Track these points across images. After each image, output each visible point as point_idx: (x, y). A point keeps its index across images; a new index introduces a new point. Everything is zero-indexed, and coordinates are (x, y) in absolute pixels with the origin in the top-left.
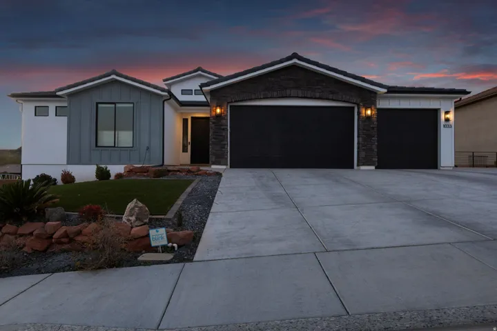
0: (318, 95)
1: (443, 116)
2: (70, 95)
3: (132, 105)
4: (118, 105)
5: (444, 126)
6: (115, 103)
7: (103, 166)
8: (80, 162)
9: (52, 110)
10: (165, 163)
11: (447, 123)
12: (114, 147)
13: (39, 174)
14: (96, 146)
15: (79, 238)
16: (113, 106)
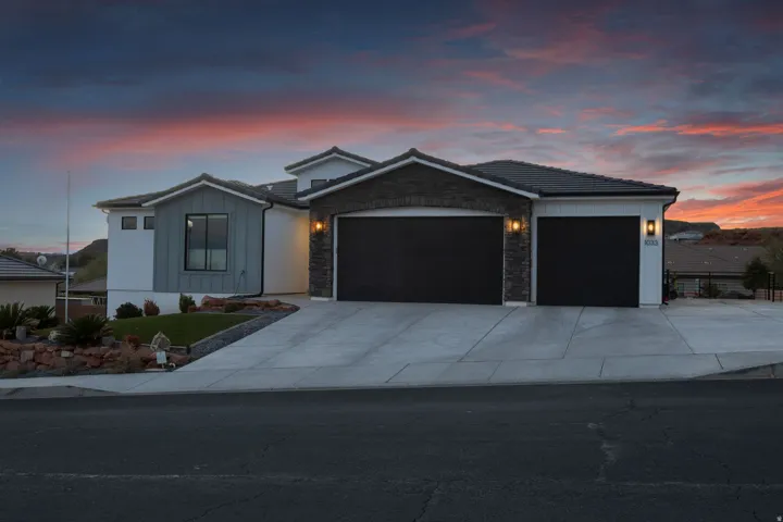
0: (446, 202)
1: (644, 228)
2: (157, 206)
3: (225, 217)
4: (210, 217)
5: (646, 243)
6: (206, 215)
7: (187, 295)
8: (167, 290)
9: (140, 223)
10: (265, 292)
11: (651, 238)
12: (206, 270)
13: (124, 303)
14: (185, 269)
15: (118, 359)
16: (204, 217)
